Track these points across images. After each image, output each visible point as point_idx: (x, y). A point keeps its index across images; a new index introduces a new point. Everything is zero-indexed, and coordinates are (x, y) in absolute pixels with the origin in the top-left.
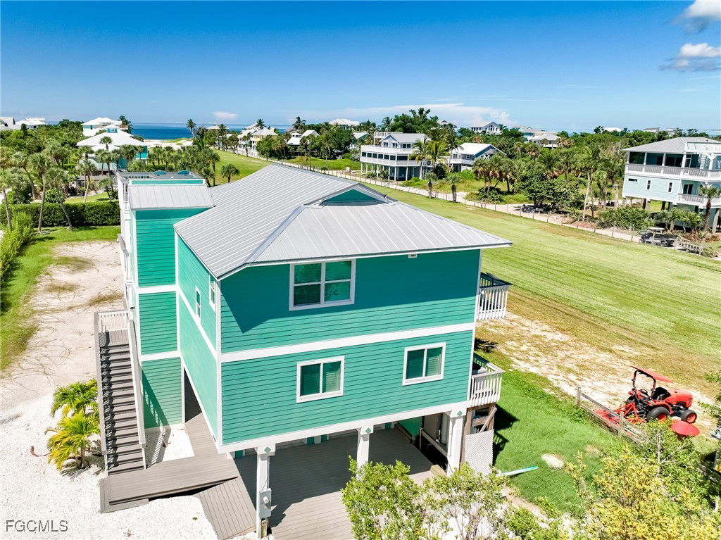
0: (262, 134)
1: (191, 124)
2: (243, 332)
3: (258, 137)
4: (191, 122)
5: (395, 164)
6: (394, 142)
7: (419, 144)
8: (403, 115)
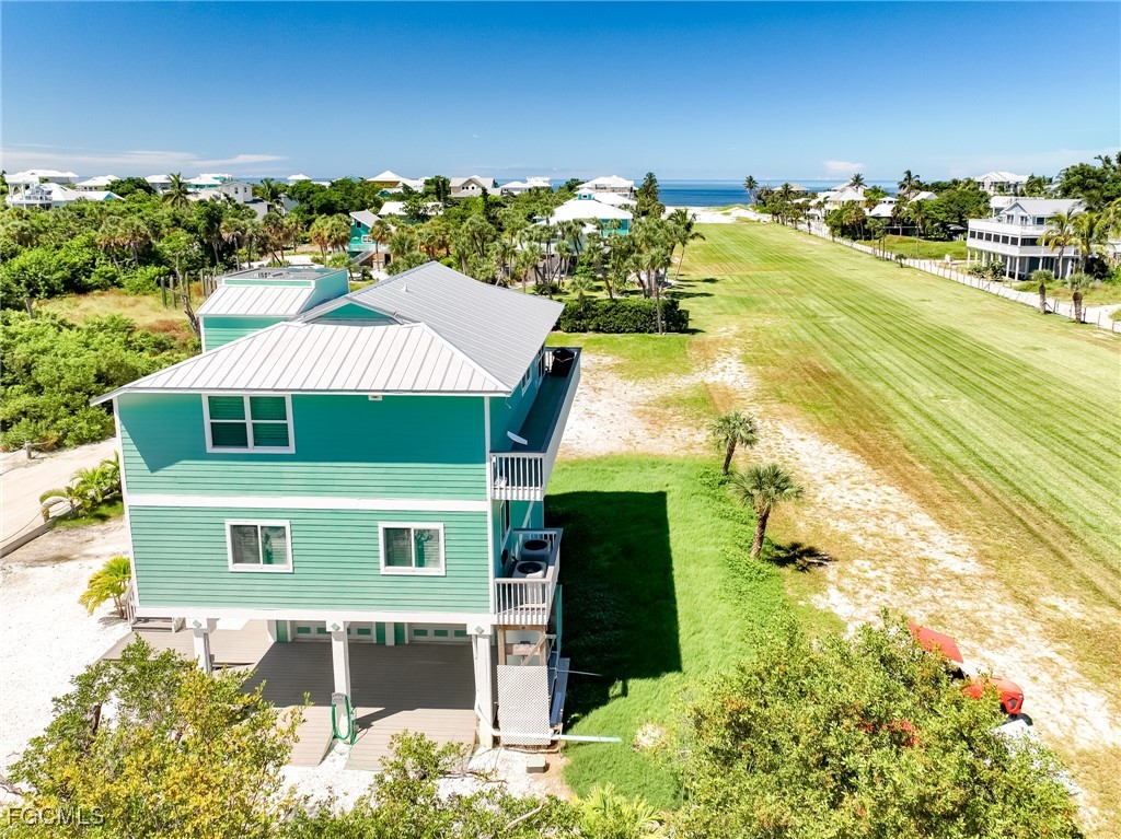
0: (842, 199)
1: (751, 182)
2: (152, 471)
3: (835, 203)
4: (751, 180)
5: (1015, 251)
6: (1023, 214)
7: (1058, 219)
8: (1081, 165)
